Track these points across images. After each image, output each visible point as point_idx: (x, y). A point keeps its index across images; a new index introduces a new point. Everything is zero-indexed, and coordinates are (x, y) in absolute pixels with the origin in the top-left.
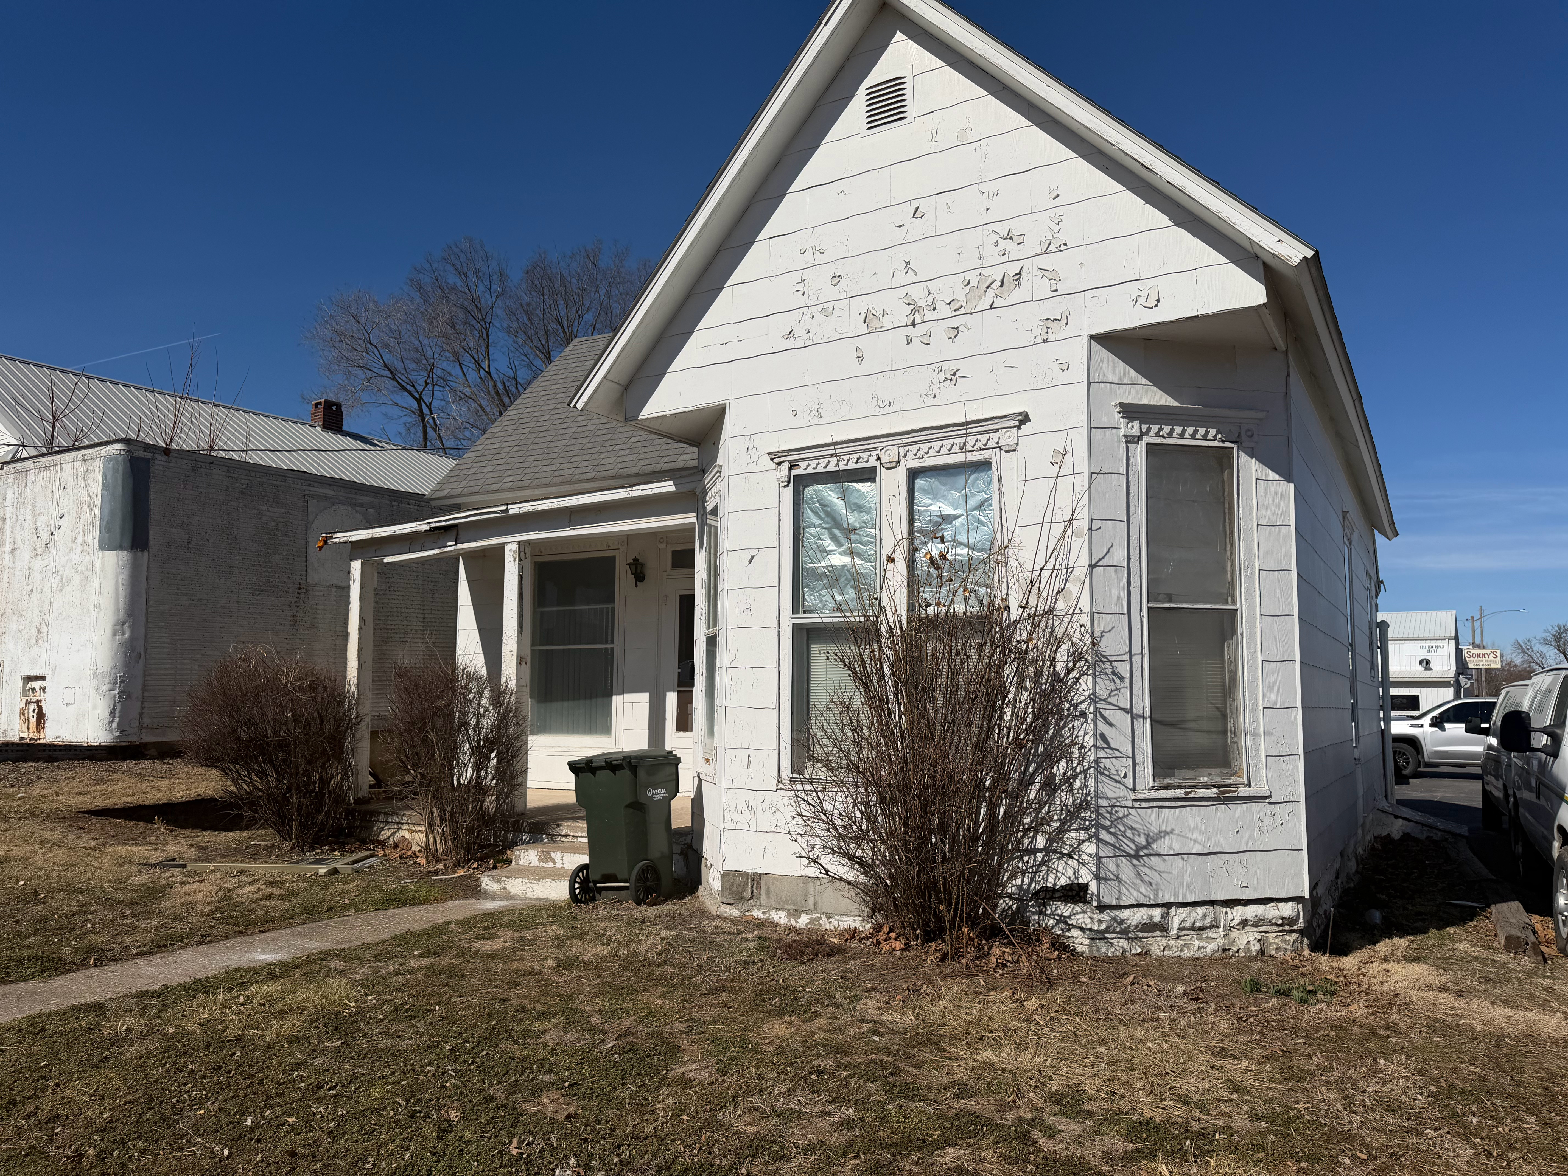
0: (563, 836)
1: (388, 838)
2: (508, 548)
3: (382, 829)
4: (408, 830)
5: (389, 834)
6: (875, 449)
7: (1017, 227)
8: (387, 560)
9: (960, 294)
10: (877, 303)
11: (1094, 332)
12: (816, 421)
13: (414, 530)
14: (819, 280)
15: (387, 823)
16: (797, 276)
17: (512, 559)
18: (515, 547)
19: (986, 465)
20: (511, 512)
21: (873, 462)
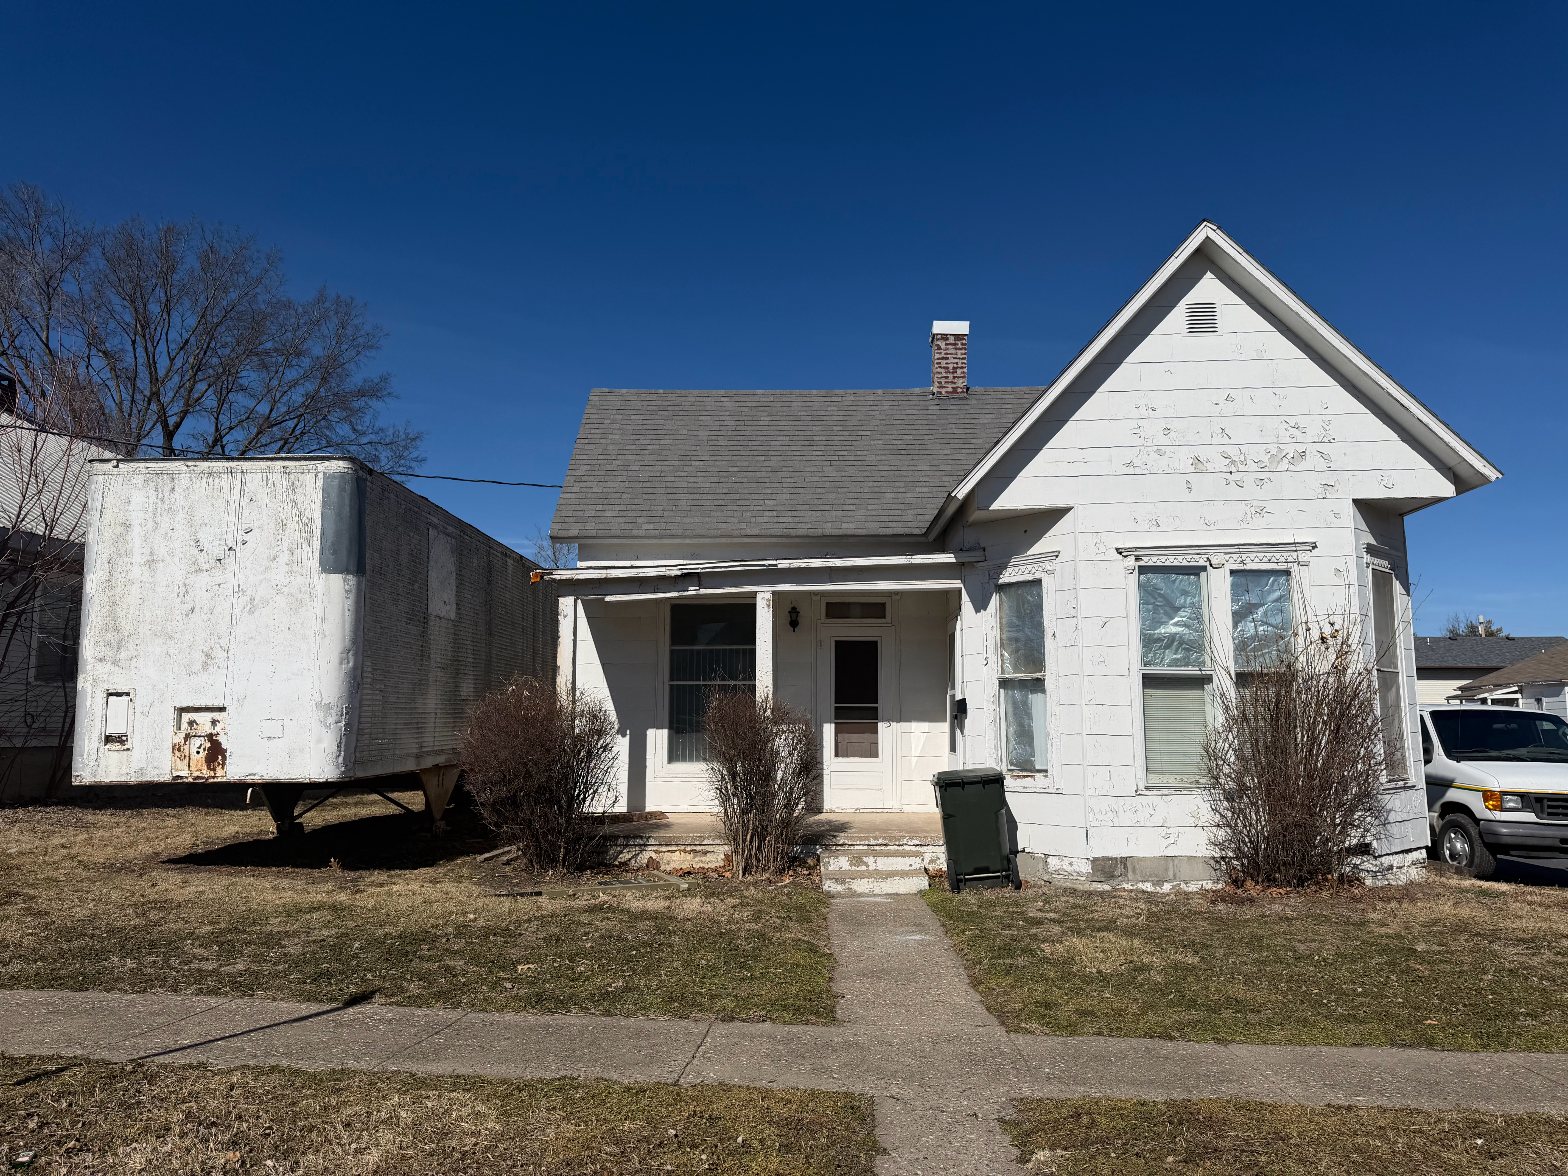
0: (841, 845)
1: (630, 860)
2: (759, 597)
3: (621, 852)
4: (654, 851)
5: (628, 856)
6: (1205, 554)
7: (1302, 421)
8: (608, 599)
9: (1266, 458)
10: (1203, 453)
11: (1355, 498)
12: (1154, 528)
13: (661, 574)
14: (1153, 430)
15: (627, 846)
16: (1134, 424)
17: (766, 607)
18: (768, 596)
19: (1287, 573)
20: (779, 566)
21: (1202, 563)
